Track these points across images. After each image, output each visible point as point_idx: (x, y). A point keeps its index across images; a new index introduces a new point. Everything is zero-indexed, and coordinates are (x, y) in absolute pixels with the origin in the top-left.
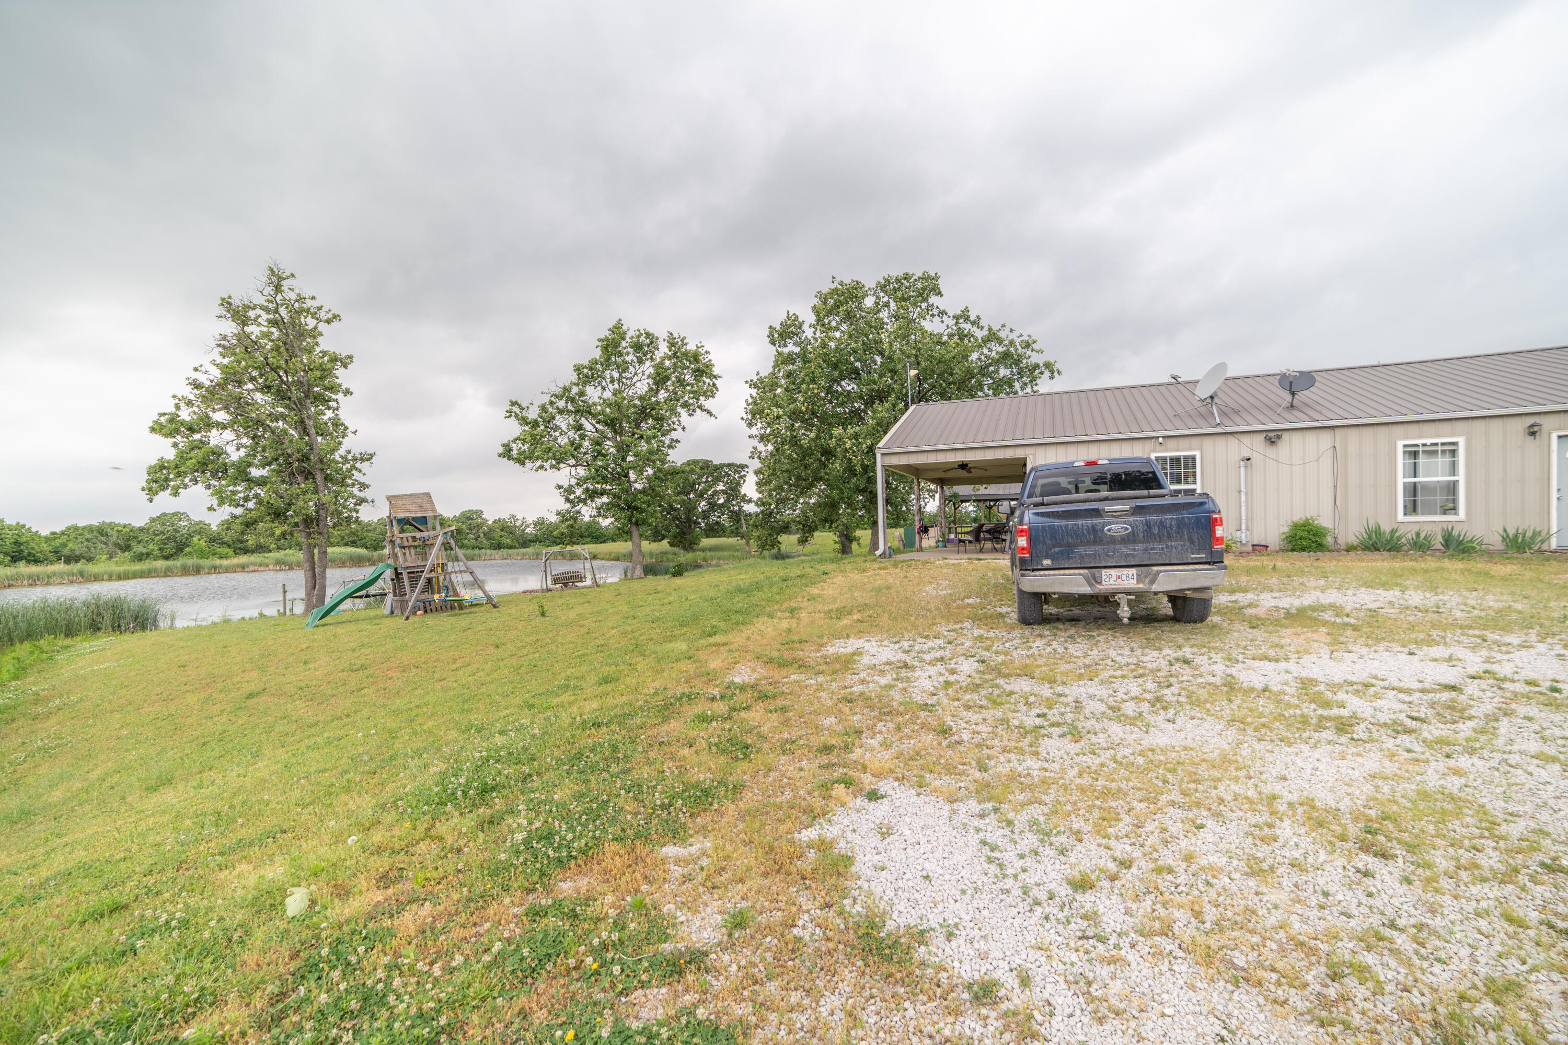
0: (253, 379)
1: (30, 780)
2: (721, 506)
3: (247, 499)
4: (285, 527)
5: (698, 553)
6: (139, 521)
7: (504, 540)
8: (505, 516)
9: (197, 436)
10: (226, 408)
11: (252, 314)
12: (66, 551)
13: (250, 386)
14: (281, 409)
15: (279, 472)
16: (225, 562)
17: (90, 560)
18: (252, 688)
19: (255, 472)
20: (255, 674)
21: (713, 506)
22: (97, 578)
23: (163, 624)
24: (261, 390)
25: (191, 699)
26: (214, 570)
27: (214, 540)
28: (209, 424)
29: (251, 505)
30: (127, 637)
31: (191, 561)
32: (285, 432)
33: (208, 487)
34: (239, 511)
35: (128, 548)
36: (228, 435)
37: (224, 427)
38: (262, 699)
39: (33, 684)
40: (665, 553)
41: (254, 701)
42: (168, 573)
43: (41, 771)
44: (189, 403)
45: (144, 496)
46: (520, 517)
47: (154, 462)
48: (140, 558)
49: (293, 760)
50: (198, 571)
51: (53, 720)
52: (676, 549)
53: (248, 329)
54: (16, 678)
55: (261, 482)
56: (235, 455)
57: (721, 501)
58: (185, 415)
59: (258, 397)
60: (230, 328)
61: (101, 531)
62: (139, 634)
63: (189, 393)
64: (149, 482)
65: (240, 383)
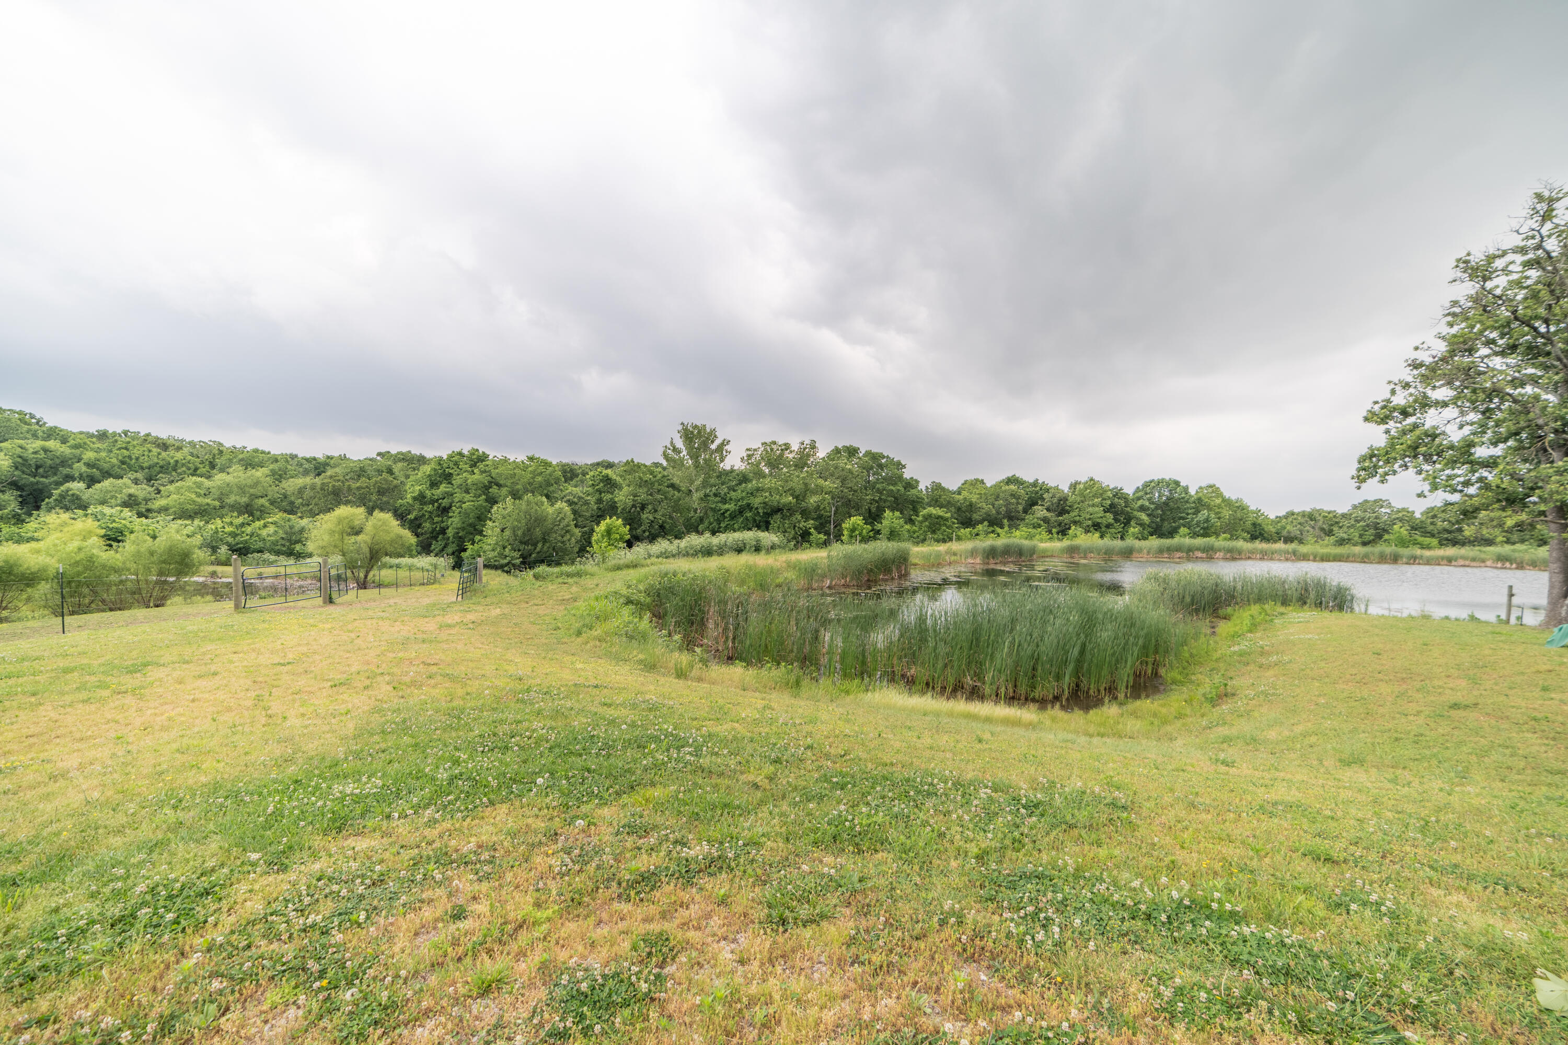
0: (1490, 342)
1: (1256, 714)
3: (1467, 483)
4: (1523, 517)
6: (1343, 508)
9: (1411, 420)
10: (1446, 384)
11: (1499, 263)
12: (1285, 533)
13: (1484, 351)
14: (1531, 371)
16: (1427, 553)
17: (1301, 542)
19: (1481, 452)
22: (1304, 558)
23: (1359, 608)
24: (1501, 353)
25: (1385, 689)
26: (1413, 560)
27: (1417, 527)
29: (1472, 490)
30: (1326, 614)
31: (1388, 549)
33: (1420, 472)
34: (1456, 497)
35: (1330, 533)
36: (1451, 412)
37: (1446, 404)
39: (1260, 639)
41: (1461, 713)
42: (1365, 559)
43: (1264, 710)
44: (1407, 386)
45: (1353, 483)
47: (1364, 451)
48: (1341, 542)
50: (1395, 559)
51: (1271, 673)
54: (1250, 631)
55: (1490, 463)
56: (1456, 435)
58: (1400, 399)
59: (1497, 361)
61: (1311, 516)
62: (1336, 614)
63: (1407, 375)
64: (1359, 470)
65: (1471, 351)
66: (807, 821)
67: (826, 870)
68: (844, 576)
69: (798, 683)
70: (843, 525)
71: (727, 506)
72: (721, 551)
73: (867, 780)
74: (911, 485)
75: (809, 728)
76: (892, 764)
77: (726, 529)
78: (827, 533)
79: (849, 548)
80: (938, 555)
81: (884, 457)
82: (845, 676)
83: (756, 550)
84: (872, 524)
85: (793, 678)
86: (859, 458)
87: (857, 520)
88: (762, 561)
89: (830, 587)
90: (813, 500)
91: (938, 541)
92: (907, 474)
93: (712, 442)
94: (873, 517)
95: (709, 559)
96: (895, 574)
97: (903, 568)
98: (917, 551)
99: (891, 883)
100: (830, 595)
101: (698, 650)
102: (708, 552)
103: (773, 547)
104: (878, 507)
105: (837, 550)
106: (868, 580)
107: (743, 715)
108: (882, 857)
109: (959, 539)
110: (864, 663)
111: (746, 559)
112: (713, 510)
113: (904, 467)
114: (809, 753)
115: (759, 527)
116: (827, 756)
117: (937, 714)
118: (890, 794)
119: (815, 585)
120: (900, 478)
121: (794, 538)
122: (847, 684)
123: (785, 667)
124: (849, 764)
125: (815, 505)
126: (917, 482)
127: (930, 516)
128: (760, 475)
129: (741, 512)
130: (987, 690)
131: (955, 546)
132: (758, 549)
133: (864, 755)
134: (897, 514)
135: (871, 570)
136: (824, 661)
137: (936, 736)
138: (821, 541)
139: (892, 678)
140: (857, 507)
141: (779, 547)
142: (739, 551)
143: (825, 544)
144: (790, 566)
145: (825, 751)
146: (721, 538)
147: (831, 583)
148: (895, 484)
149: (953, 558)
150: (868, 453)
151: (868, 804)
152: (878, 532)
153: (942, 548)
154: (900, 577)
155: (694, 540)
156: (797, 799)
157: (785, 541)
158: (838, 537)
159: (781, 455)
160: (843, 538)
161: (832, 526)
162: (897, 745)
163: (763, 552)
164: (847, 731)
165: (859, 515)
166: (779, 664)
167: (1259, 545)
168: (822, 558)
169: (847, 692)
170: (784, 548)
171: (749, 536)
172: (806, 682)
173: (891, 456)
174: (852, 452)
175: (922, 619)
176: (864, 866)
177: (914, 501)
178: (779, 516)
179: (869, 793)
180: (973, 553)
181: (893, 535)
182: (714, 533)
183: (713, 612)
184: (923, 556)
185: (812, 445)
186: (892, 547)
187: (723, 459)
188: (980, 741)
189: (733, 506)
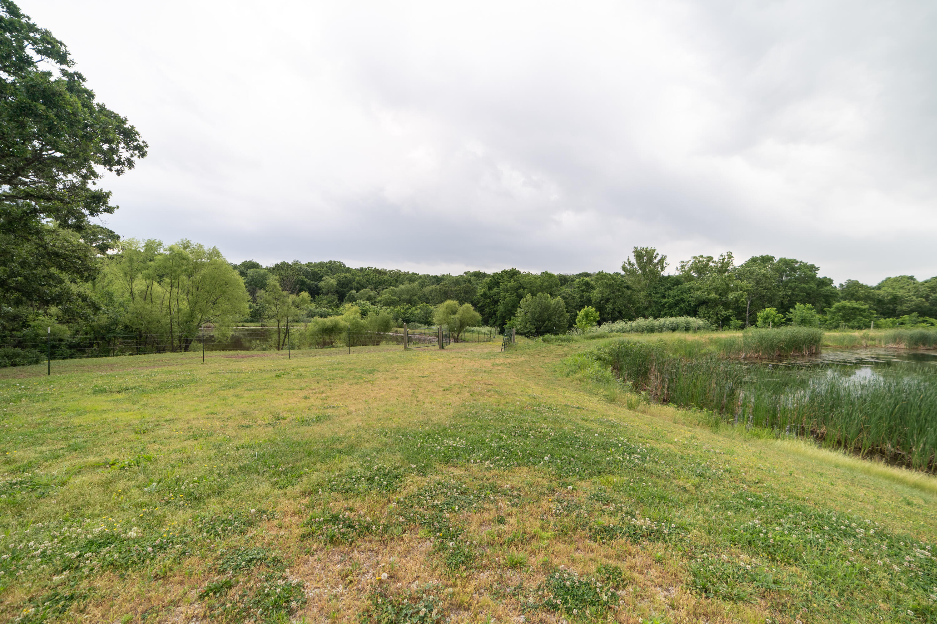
66: (725, 524)
67: (742, 564)
68: (757, 351)
69: (716, 424)
70: (758, 314)
71: (666, 300)
72: (660, 329)
73: (780, 506)
74: (826, 282)
75: (727, 457)
76: (804, 499)
77: (665, 315)
78: (744, 320)
79: (763, 331)
80: (853, 340)
81: (797, 262)
82: (757, 424)
83: (686, 330)
84: (783, 313)
85: (712, 420)
86: (774, 265)
87: (770, 310)
88: (690, 337)
89: (745, 359)
90: (731, 296)
91: (853, 328)
92: (820, 275)
93: (655, 258)
94: (784, 308)
95: (652, 334)
96: (806, 351)
97: (814, 348)
98: (829, 335)
99: (807, 596)
100: (746, 364)
101: (643, 393)
102: (651, 330)
103: (699, 328)
104: (789, 301)
105: (751, 331)
106: (779, 355)
107: (676, 440)
108: (797, 571)
109: (877, 326)
110: (774, 416)
111: (678, 336)
112: (656, 302)
113: (818, 269)
114: (727, 475)
115: (689, 315)
116: (743, 481)
117: (852, 469)
118: (803, 523)
119: (732, 356)
120: (814, 277)
121: (716, 322)
122: (758, 430)
123: (707, 411)
124: (762, 490)
125: (734, 299)
126: (831, 281)
127: (844, 307)
128: (690, 278)
129: (676, 304)
130: (915, 459)
131: (872, 332)
132: (687, 329)
133: (776, 487)
134: (809, 306)
135: (782, 348)
136: (740, 411)
137: (851, 487)
138: (738, 325)
139: (802, 433)
140: (770, 302)
141: (704, 328)
142: (674, 330)
143: (742, 327)
144: (712, 342)
145: (740, 476)
146: (661, 321)
147: (746, 355)
148: (807, 283)
149: (870, 343)
150: (781, 260)
151: (781, 525)
152: (790, 320)
153: (857, 334)
154: (811, 354)
155: (641, 322)
156: (718, 506)
157: (709, 324)
158: (753, 322)
159: (707, 265)
160: (757, 323)
161: (748, 315)
162: (810, 485)
163: (691, 331)
164: (760, 465)
165: (773, 306)
166: (702, 409)
168: (739, 337)
169: (759, 436)
170: (708, 329)
171: (681, 320)
172: (723, 424)
173: (805, 262)
174: (766, 260)
176: (777, 572)
177: (827, 296)
178: (704, 307)
179: (782, 517)
180: (896, 339)
181: (804, 322)
182: (655, 318)
183: (654, 369)
184: (835, 339)
185: (730, 257)
186: (803, 331)
187: (663, 269)
188: (909, 504)
189: (671, 300)
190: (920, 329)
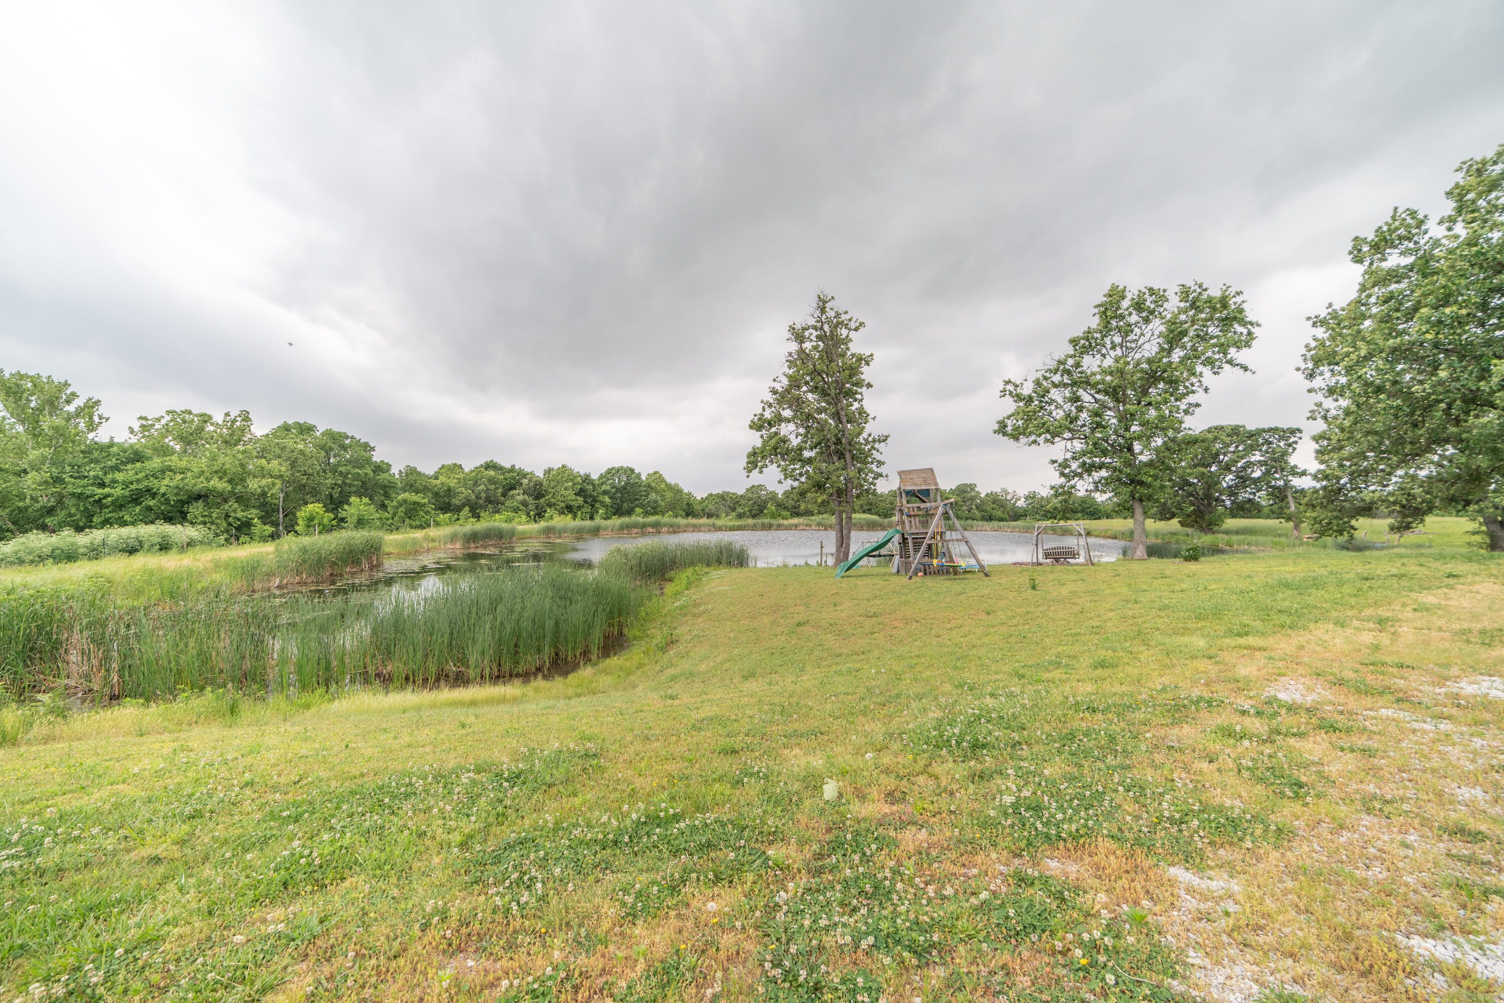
0: (807, 383)
1: (692, 654)
2: (1256, 481)
3: (801, 475)
4: (825, 497)
5: (1220, 536)
6: (741, 492)
7: (994, 512)
8: (997, 490)
9: (773, 430)
10: (790, 407)
11: (807, 333)
12: (707, 511)
13: (805, 388)
14: (824, 404)
15: (822, 453)
16: (786, 522)
17: (718, 516)
18: (800, 618)
19: (807, 454)
20: (802, 608)
21: (1243, 480)
22: (720, 529)
23: (751, 564)
24: (810, 391)
25: (766, 620)
26: (779, 527)
27: (780, 505)
28: (779, 419)
29: (803, 479)
30: (734, 570)
31: (767, 521)
32: (826, 421)
33: (779, 466)
34: (796, 484)
35: (734, 509)
36: (791, 427)
37: (788, 421)
38: (806, 628)
39: (694, 595)
40: (1174, 534)
41: (801, 628)
42: (754, 528)
43: (697, 650)
44: (770, 406)
45: (745, 473)
46: (1010, 490)
47: (750, 450)
48: (740, 516)
49: (825, 680)
50: (769, 527)
51: (701, 619)
52: (1189, 530)
53: (804, 346)
54: (687, 589)
55: (809, 461)
56: (795, 442)
57: (1257, 474)
58: (768, 415)
59: (810, 396)
60: (794, 347)
61: (722, 497)
62: (739, 569)
63: (770, 398)
64: (748, 463)
65: (799, 387)
66: (243, 878)
67: (271, 928)
68: (299, 573)
69: (233, 710)
70: (298, 514)
71: (107, 490)
72: (95, 553)
73: (330, 801)
74: (381, 468)
75: (249, 760)
76: (362, 775)
77: (106, 522)
78: (275, 524)
79: (306, 540)
80: (415, 542)
81: (347, 437)
82: (304, 687)
83: (161, 549)
84: (332, 511)
85: (225, 706)
86: (316, 438)
87: (315, 508)
88: (171, 562)
89: (279, 587)
90: (254, 485)
91: (416, 527)
92: (377, 457)
93: (68, 402)
94: (335, 503)
95: (70, 565)
96: (365, 565)
97: (375, 558)
98: (391, 539)
99: (363, 908)
100: (282, 596)
101: (45, 698)
102: (70, 556)
103: (191, 544)
104: (341, 492)
105: (289, 543)
106: (332, 575)
107: (136, 770)
108: (351, 883)
109: (437, 524)
110: (328, 668)
111: (139, 561)
112: (79, 496)
113: (373, 449)
114: (248, 791)
115: (169, 520)
116: (275, 788)
117: (418, 709)
118: (360, 809)
119: (258, 586)
120: (368, 461)
121: (227, 531)
122: (306, 697)
123: (212, 692)
124: (306, 788)
125: (259, 491)
126: (389, 466)
127: (405, 501)
128: (165, 451)
129: (136, 499)
130: (472, 673)
131: (432, 532)
132: (164, 547)
133: (324, 774)
134: (366, 500)
135: (335, 563)
136: (272, 674)
137: (416, 732)
138: (267, 533)
139: (365, 678)
140: (315, 493)
141: (202, 543)
142: (132, 551)
143: (274, 536)
144: (218, 566)
145: (270, 783)
146: (97, 535)
147: (281, 581)
148: (361, 467)
149: (431, 545)
150: (329, 434)
151: (332, 828)
152: (343, 520)
153: (419, 534)
154: (372, 568)
155: (38, 540)
156: (228, 855)
157: (211, 536)
158: (291, 528)
159: (200, 429)
160: (297, 528)
161: (281, 516)
162: (368, 752)
163: (175, 550)
164: (303, 752)
165: (318, 501)
166: (202, 689)
167: (692, 521)
168: (268, 554)
169: (308, 707)
170: (209, 544)
172: (245, 706)
173: (358, 438)
174: (305, 429)
175: (397, 612)
176: (326, 903)
177: (385, 486)
178: (200, 504)
179: (333, 816)
180: (453, 538)
181: (361, 523)
182: (79, 529)
183: (78, 639)
184: (399, 545)
185: (246, 416)
186: (359, 536)
187: (92, 427)
188: (463, 727)
189: (118, 492)
190: (470, 526)
